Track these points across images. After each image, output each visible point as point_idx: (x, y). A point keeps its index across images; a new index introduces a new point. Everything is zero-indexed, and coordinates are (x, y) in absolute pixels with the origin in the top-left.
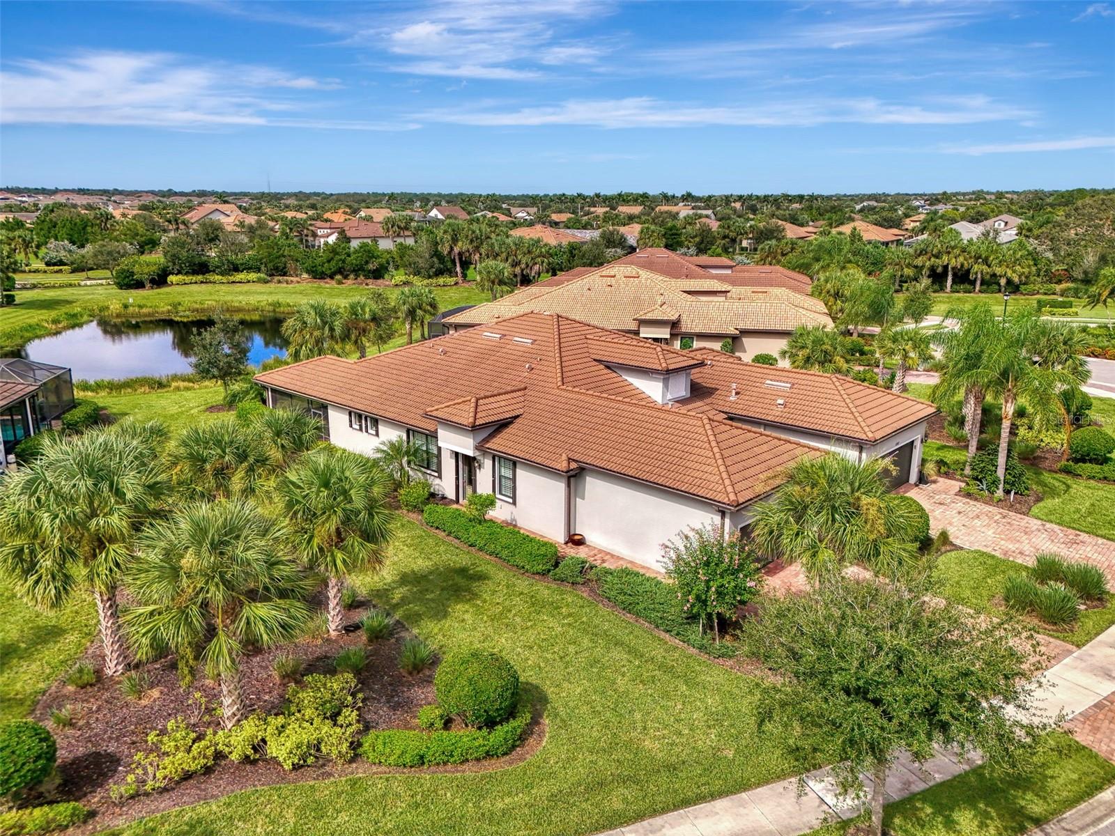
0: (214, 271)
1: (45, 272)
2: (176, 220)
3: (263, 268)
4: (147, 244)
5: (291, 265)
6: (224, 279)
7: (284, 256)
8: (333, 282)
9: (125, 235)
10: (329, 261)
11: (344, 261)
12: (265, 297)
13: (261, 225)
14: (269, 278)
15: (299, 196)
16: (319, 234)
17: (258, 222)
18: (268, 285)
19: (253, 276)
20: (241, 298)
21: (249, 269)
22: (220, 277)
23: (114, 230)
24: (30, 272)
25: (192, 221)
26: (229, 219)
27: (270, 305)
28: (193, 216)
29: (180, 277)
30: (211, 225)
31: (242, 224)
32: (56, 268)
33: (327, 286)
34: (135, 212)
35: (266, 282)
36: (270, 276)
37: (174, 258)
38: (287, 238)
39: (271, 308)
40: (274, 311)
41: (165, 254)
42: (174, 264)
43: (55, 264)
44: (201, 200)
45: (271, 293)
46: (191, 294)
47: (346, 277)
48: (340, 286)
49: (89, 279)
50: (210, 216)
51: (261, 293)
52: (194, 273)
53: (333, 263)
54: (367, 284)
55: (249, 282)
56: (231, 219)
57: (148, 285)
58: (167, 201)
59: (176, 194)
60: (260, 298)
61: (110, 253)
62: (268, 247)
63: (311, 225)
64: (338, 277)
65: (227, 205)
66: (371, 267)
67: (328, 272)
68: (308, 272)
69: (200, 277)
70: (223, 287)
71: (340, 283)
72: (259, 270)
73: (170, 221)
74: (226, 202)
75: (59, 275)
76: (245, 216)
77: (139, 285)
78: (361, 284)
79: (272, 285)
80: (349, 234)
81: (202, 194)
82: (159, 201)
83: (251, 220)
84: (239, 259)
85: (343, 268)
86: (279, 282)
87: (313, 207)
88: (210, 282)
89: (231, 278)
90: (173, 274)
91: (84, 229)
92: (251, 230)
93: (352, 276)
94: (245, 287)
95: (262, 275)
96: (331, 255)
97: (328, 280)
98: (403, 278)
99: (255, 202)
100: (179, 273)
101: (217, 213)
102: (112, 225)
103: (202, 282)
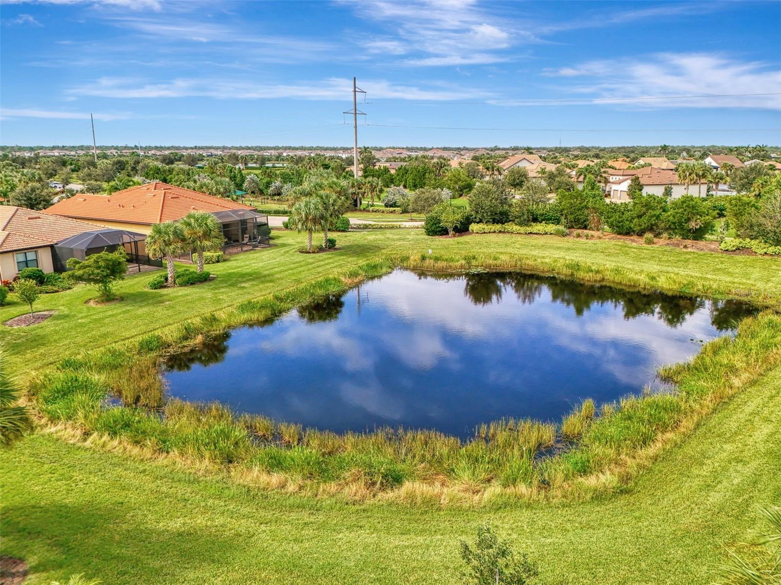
0: (513, 221)
1: (383, 212)
2: (493, 168)
3: (563, 220)
4: (465, 188)
5: (592, 217)
6: (522, 229)
7: (587, 208)
8: (642, 240)
9: (451, 180)
10: (640, 217)
11: (658, 217)
12: (562, 254)
13: (560, 173)
14: (567, 231)
15: (582, 149)
16: (611, 180)
17: (557, 169)
18: (566, 239)
19: (551, 228)
20: (535, 253)
21: (547, 219)
22: (518, 227)
23: (444, 176)
24: (373, 211)
25: (504, 168)
26: (532, 167)
27: (567, 266)
28: (505, 164)
29: (481, 225)
30: (518, 172)
31: (543, 171)
32: (392, 209)
33: (634, 244)
34: (468, 162)
35: (564, 235)
36: (569, 228)
37: (478, 207)
38: (593, 189)
39: (569, 272)
40: (572, 275)
41: (471, 202)
42: (477, 212)
43: (391, 206)
44: (514, 152)
45: (568, 249)
46: (488, 244)
47: (657, 235)
48: (649, 246)
49: (412, 220)
50: (517, 165)
51: (559, 248)
52: (495, 221)
53: (645, 219)
54: (685, 247)
55: (546, 234)
56: (533, 167)
57: (451, 233)
58: (493, 154)
59: (499, 149)
60: (557, 254)
61: (426, 200)
62: (572, 197)
63: (605, 172)
64: (649, 235)
65: (532, 155)
66: (692, 225)
67: (637, 229)
68: (611, 226)
69: (498, 227)
70: (519, 238)
71: (650, 242)
72: (557, 221)
73: (488, 169)
74: (531, 153)
75: (392, 215)
76: (546, 163)
77: (444, 232)
78: (678, 245)
79: (570, 239)
80: (642, 181)
81: (516, 149)
82: (488, 154)
83: (551, 167)
84: (539, 209)
85: (656, 224)
86: (578, 236)
87: (597, 156)
88: (508, 232)
89: (529, 229)
90: (475, 222)
91: (424, 175)
92: (551, 177)
93: (665, 235)
94: (541, 240)
95: (561, 228)
96: (644, 209)
97: (635, 237)
98: (737, 242)
99: (551, 153)
100: (481, 221)
101: (524, 161)
102: (444, 172)
103: (500, 232)
